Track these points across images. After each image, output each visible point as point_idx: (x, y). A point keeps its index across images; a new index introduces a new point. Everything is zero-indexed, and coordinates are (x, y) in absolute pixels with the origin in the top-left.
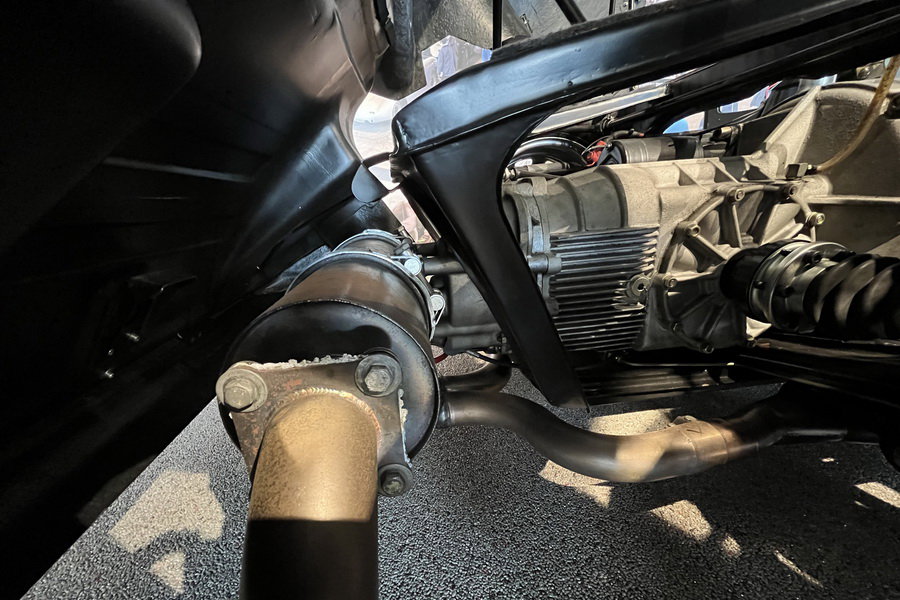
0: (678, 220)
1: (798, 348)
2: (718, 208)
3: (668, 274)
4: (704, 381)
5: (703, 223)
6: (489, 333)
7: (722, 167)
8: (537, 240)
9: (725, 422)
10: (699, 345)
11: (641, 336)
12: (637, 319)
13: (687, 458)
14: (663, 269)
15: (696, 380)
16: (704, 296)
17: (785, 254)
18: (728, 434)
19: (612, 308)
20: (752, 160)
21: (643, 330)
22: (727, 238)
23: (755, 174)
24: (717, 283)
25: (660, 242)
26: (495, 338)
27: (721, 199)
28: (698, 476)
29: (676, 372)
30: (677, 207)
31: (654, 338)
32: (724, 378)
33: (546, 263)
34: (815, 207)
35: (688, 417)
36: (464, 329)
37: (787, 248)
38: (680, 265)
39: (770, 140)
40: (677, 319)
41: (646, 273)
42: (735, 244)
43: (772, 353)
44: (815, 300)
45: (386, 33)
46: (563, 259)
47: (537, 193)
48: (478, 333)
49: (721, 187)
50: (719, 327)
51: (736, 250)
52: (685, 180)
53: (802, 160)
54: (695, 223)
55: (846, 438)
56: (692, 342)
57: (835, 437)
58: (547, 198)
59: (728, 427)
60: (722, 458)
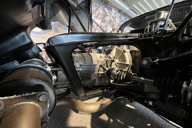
0: (100, 63)
1: (117, 84)
2: (106, 62)
3: (99, 72)
4: (105, 90)
5: (104, 64)
6: (66, 84)
7: (106, 56)
8: (77, 65)
9: (109, 98)
10: (104, 84)
11: (96, 83)
12: (95, 80)
13: (104, 105)
14: (98, 71)
15: (104, 91)
16: (105, 76)
17: (114, 70)
18: (110, 100)
19: (91, 78)
20: (109, 55)
21: (96, 82)
22: (107, 67)
23: (110, 57)
24: (106, 74)
25: (98, 67)
26: (67, 85)
27: (106, 61)
28: (106, 108)
29: (101, 89)
30: (100, 61)
31: (98, 83)
32: (108, 90)
33: (79, 69)
34: (117, 63)
35: (104, 98)
36: (60, 83)
37: (115, 69)
38: (101, 71)
39: (111, 53)
40: (101, 80)
41: (96, 72)
42: (108, 68)
43: (114, 85)
44: (118, 77)
45: (43, 17)
46: (82, 69)
47: (77, 56)
48: (64, 84)
49: (106, 59)
50: (107, 81)
51: (108, 69)
52: (101, 57)
53: (115, 56)
54: (103, 64)
55: (124, 98)
56: (103, 84)
57: (122, 98)
58: (79, 57)
59: (110, 98)
60: (109, 104)
